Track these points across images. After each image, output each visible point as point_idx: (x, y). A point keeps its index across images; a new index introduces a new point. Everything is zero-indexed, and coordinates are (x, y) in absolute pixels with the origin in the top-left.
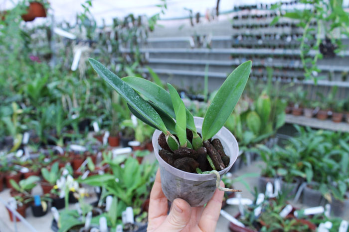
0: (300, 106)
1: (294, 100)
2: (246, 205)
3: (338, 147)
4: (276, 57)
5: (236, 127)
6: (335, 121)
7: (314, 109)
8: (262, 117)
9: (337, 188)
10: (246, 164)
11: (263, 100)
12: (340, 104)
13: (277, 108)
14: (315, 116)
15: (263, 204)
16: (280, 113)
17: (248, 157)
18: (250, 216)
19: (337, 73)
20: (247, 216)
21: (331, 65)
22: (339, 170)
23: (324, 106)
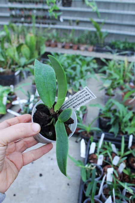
0: (55, 42)
1: (51, 38)
2: (24, 103)
3: (75, 63)
4: (38, 10)
5: (14, 55)
6: (74, 49)
7: (62, 43)
8: (30, 48)
9: (75, 86)
10: (24, 78)
11: (30, 37)
12: (76, 39)
13: (40, 42)
14: (63, 47)
15: (34, 101)
16: (42, 45)
17: (25, 74)
18: (27, 110)
19: (74, 21)
20: (25, 110)
21: (71, 16)
22: (76, 75)
23: (68, 41)
